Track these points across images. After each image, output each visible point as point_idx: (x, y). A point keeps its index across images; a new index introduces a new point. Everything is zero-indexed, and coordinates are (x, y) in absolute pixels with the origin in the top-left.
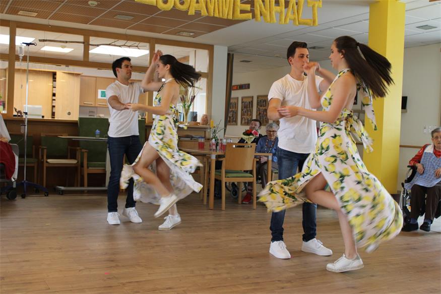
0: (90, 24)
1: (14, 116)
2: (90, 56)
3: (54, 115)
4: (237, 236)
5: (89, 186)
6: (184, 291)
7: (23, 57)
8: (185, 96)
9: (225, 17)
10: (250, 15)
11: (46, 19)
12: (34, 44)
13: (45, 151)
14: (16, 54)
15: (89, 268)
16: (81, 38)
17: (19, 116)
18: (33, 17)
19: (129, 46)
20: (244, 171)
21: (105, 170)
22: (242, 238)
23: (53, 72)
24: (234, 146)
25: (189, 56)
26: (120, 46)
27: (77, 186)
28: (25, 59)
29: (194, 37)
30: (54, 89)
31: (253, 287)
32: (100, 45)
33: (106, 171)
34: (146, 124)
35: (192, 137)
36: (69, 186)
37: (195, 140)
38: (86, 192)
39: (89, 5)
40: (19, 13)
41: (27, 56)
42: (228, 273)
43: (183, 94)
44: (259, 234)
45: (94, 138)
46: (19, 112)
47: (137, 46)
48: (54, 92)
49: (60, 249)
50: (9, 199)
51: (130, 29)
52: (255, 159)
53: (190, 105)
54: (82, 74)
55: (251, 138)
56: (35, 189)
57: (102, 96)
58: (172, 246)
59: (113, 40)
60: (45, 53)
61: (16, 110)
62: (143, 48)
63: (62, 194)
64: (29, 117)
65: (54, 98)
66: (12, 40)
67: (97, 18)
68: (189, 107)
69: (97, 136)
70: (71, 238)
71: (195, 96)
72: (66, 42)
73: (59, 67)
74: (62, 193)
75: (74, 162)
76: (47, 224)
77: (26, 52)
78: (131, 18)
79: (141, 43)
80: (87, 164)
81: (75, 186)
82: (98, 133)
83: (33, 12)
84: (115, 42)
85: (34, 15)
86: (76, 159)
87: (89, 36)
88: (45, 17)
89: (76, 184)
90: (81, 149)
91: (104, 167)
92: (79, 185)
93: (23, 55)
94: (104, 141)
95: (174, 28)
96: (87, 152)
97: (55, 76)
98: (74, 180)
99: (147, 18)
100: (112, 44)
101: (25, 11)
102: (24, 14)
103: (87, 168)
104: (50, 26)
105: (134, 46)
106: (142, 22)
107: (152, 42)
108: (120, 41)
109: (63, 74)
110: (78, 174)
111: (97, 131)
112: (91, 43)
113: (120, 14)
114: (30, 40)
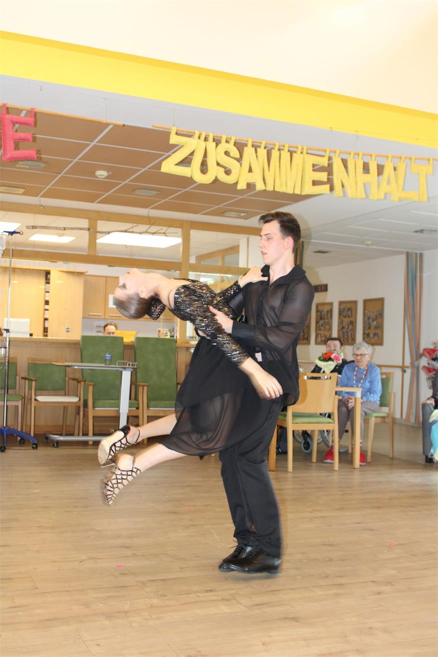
0: (98, 203)
2: (98, 247)
3: (47, 332)
4: (311, 512)
5: (94, 435)
6: (231, 595)
7: (4, 251)
9: (290, 191)
10: (327, 187)
11: (37, 196)
12: (19, 233)
13: (34, 383)
15: (93, 558)
16: (85, 223)
18: (18, 194)
19: (153, 234)
20: (321, 414)
21: (118, 412)
22: (318, 514)
23: (46, 271)
24: (305, 378)
25: (238, 247)
26: (140, 233)
27: (79, 435)
28: (6, 253)
29: (246, 218)
30: (47, 294)
31: (334, 591)
32: (111, 232)
33: (119, 414)
34: (178, 345)
36: (67, 435)
38: (91, 443)
39: (96, 177)
41: (9, 250)
42: (296, 569)
44: (342, 509)
45: (103, 365)
47: (164, 233)
48: (47, 299)
49: (53, 528)
51: (152, 208)
52: (337, 396)
54: (87, 272)
55: (331, 365)
56: (19, 439)
58: (215, 526)
59: (130, 225)
60: (35, 245)
62: (174, 235)
63: (57, 447)
64: (12, 335)
65: (47, 307)
67: (107, 194)
69: (108, 362)
70: (68, 511)
72: (65, 229)
73: (54, 263)
74: (58, 444)
75: (75, 399)
76: (35, 491)
77: (8, 243)
78: (155, 193)
79: (170, 228)
80: (93, 403)
81: (75, 434)
82: (108, 358)
83: (18, 188)
84: (133, 227)
85: (21, 193)
86: (77, 396)
87: (96, 220)
88: (36, 195)
89: (76, 432)
90: (85, 381)
91: (116, 407)
92: (81, 434)
93: (4, 249)
94: (118, 370)
95: (217, 207)
96: (93, 386)
97: (48, 276)
98: (74, 426)
99: (178, 194)
100: (128, 230)
101: (8, 186)
102: (6, 191)
103: (93, 409)
104: (43, 206)
105: (160, 233)
106: (172, 199)
107: (186, 227)
108: (140, 225)
109: (60, 273)
110: (80, 417)
111: (107, 355)
112: (99, 229)
113: (140, 189)
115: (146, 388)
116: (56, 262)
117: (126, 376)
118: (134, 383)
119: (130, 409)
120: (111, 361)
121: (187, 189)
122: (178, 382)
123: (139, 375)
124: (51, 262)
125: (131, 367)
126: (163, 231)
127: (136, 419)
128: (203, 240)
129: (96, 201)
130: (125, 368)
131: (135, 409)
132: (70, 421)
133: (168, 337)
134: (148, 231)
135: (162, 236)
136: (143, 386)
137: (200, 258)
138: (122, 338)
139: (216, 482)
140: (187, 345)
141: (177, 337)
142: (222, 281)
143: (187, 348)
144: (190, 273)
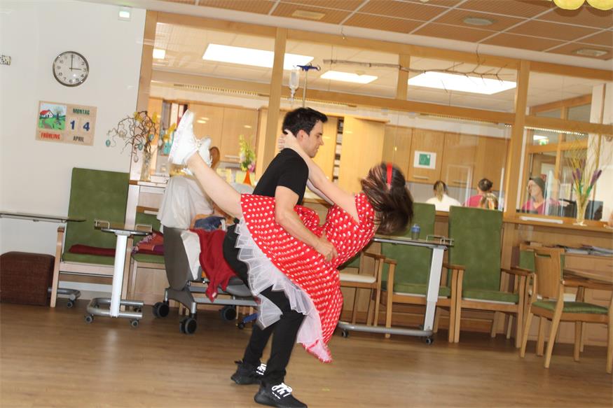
0: (415, 33)
2: (409, 90)
5: (393, 326)
7: (296, 90)
8: (580, 170)
11: (338, 23)
12: (317, 68)
14: (284, 85)
16: (394, 59)
18: (316, 20)
19: (482, 75)
21: (425, 300)
23: (339, 117)
25: (590, 96)
26: (465, 74)
27: (373, 324)
28: (299, 92)
29: (606, 58)
30: (338, 146)
32: (426, 71)
33: (427, 302)
34: (504, 220)
35: (592, 250)
36: (357, 323)
37: (596, 255)
38: (388, 336)
40: (294, 14)
41: (302, 90)
43: (578, 166)
45: (410, 239)
47: (497, 75)
48: (338, 152)
51: (482, 43)
53: (591, 187)
54: (389, 121)
57: (420, 163)
60: (330, 84)
63: (346, 337)
65: (337, 162)
66: (279, 61)
67: (428, 23)
68: (588, 191)
69: (415, 236)
71: (600, 171)
72: (370, 65)
75: (370, 280)
76: (324, 390)
77: (301, 82)
78: (489, 22)
79: (503, 69)
80: (394, 285)
81: (368, 322)
82: (416, 231)
83: (317, 12)
84: (454, 66)
85: (320, 18)
86: (374, 275)
87: (409, 56)
88: (337, 21)
89: (370, 320)
90: (384, 258)
91: (423, 294)
92: (375, 324)
93: (297, 87)
94: (427, 247)
95: (569, 42)
96: (396, 265)
97: (341, 124)
98: (368, 313)
99: (519, 24)
100: (451, 69)
101: (305, 10)
102: (302, 16)
103: (394, 294)
104: (344, 35)
105: (491, 74)
106: (510, 31)
107: (524, 69)
108: (466, 65)
109: (357, 121)
110: (375, 303)
111: (414, 226)
112: (412, 67)
113: (471, 17)
114: (306, 61)
115: (461, 272)
116: (355, 106)
117: (438, 255)
118: (446, 266)
119: (441, 297)
120: (420, 235)
121: (532, 18)
122: (502, 267)
123: (452, 255)
124: (350, 106)
125: (444, 243)
126: (495, 73)
127: (446, 312)
128: (545, 86)
129: (413, 32)
130: (437, 245)
131: (446, 298)
132: (362, 305)
134: (476, 72)
135: (493, 78)
136: (458, 270)
137: (536, 109)
138: (433, 206)
139: (554, 401)
140: (517, 221)
141: (503, 209)
142: (564, 140)
143: (517, 224)
144: (526, 128)
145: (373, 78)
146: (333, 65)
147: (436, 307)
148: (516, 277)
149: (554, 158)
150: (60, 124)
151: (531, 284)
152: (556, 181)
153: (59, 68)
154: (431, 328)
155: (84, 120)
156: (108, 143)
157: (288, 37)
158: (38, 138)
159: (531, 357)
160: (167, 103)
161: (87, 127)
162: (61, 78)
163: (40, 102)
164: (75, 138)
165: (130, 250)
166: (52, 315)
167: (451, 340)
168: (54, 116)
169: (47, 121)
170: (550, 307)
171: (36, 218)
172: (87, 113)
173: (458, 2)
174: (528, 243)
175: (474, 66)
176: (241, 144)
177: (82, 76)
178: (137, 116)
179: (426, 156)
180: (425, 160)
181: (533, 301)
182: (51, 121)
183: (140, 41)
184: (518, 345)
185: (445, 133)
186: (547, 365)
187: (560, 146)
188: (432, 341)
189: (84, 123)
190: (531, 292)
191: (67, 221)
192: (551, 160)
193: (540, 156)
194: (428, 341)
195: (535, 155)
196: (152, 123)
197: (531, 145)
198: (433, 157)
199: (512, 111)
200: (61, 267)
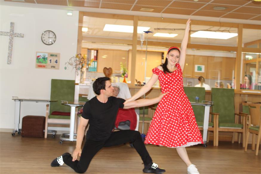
1: (136, 85)
2: (191, 39)
7: (143, 42)
11: (160, 13)
12: (151, 32)
14: (138, 40)
17: (139, 85)
18: (150, 12)
19: (222, 31)
21: (202, 128)
23: (162, 52)
26: (215, 31)
28: (144, 43)
32: (198, 31)
34: (235, 93)
40: (141, 10)
41: (146, 41)
45: (195, 103)
46: (139, 82)
50: (132, 147)
51: (222, 17)
57: (198, 70)
60: (158, 38)
61: (136, 80)
62: (233, 32)
66: (135, 30)
67: (198, 10)
72: (175, 29)
77: (145, 38)
78: (224, 9)
79: (232, 28)
82: (197, 99)
83: (150, 8)
84: (210, 28)
85: (152, 11)
88: (159, 12)
91: (201, 126)
93: (143, 41)
94: (203, 106)
97: (163, 55)
99: (237, 8)
100: (209, 30)
101: (145, 8)
102: (144, 10)
104: (163, 18)
106: (234, 11)
107: (240, 28)
108: (215, 27)
111: (196, 97)
112: (192, 29)
113: (217, 7)
114: (147, 29)
115: (218, 116)
117: (207, 109)
118: (211, 113)
120: (198, 101)
121: (243, 6)
122: (235, 113)
123: (213, 109)
124: (166, 47)
125: (210, 104)
126: (228, 30)
127: (212, 133)
128: (250, 34)
129: (192, 14)
130: (207, 105)
131: (211, 127)
133: (230, 88)
134: (220, 30)
135: (227, 32)
136: (216, 115)
137: (246, 44)
138: (204, 88)
140: (240, 93)
142: (259, 57)
143: (240, 94)
144: (243, 53)
145: (176, 35)
146: (159, 30)
147: (208, 131)
148: (242, 117)
149: (255, 65)
150: (45, 61)
151: (248, 119)
152: (257, 75)
153: (44, 37)
154: (206, 140)
155: (55, 59)
156: (66, 68)
157: (139, 20)
158: (36, 68)
159: (250, 151)
160: (89, 50)
161: (56, 62)
162: (45, 42)
163: (37, 52)
164: (52, 67)
165: (77, 113)
166: (45, 141)
167: (215, 145)
168: (43, 58)
169: (40, 60)
170: (257, 129)
171: (37, 101)
172: (56, 56)
173: (210, 1)
174: (246, 102)
175: (219, 27)
176: (121, 66)
177: (54, 40)
178: (77, 56)
179: (200, 67)
180: (200, 69)
181: (249, 127)
182: (41, 60)
183: (77, 24)
184: (244, 146)
185: (208, 57)
186: (257, 154)
187: (258, 60)
188: (207, 146)
189: (55, 60)
190: (248, 123)
191: (50, 101)
192: (254, 66)
193: (249, 65)
194: (205, 146)
195: (247, 64)
196: (84, 59)
197: (245, 60)
198: (203, 67)
199: (236, 46)
200: (48, 121)
